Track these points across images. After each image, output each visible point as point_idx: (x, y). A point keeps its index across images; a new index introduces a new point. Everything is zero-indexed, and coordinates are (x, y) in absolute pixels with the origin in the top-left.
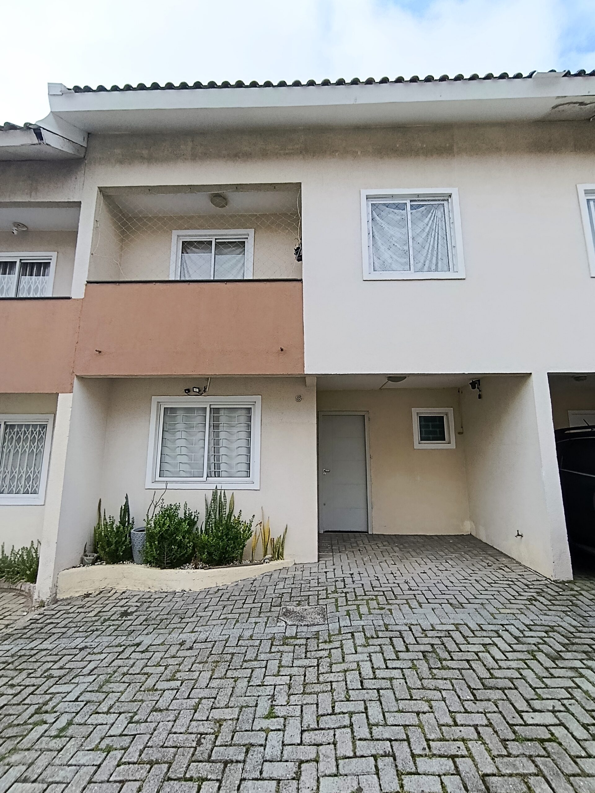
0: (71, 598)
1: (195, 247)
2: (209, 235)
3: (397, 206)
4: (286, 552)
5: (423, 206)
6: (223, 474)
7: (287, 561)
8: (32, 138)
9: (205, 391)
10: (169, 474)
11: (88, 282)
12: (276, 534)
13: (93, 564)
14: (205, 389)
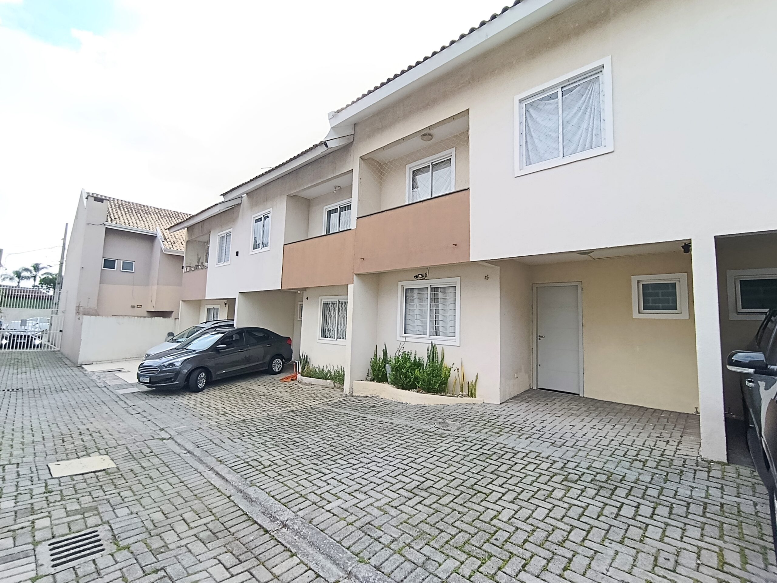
0: (359, 396)
1: (422, 172)
2: (427, 162)
3: (550, 98)
4: (477, 394)
5: (576, 87)
6: (441, 334)
7: (477, 400)
8: (323, 149)
9: (426, 276)
10: (410, 332)
11: (358, 218)
12: (470, 378)
13: (371, 381)
14: (426, 275)
